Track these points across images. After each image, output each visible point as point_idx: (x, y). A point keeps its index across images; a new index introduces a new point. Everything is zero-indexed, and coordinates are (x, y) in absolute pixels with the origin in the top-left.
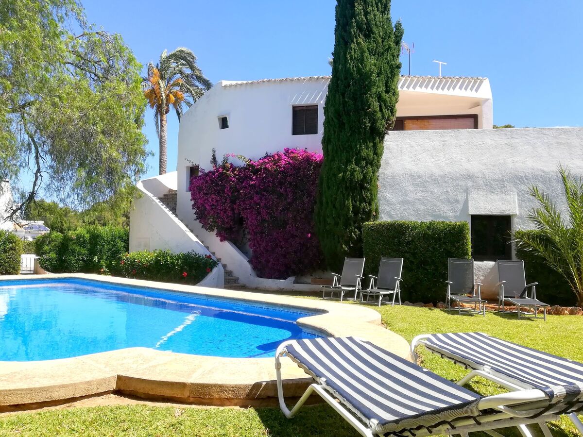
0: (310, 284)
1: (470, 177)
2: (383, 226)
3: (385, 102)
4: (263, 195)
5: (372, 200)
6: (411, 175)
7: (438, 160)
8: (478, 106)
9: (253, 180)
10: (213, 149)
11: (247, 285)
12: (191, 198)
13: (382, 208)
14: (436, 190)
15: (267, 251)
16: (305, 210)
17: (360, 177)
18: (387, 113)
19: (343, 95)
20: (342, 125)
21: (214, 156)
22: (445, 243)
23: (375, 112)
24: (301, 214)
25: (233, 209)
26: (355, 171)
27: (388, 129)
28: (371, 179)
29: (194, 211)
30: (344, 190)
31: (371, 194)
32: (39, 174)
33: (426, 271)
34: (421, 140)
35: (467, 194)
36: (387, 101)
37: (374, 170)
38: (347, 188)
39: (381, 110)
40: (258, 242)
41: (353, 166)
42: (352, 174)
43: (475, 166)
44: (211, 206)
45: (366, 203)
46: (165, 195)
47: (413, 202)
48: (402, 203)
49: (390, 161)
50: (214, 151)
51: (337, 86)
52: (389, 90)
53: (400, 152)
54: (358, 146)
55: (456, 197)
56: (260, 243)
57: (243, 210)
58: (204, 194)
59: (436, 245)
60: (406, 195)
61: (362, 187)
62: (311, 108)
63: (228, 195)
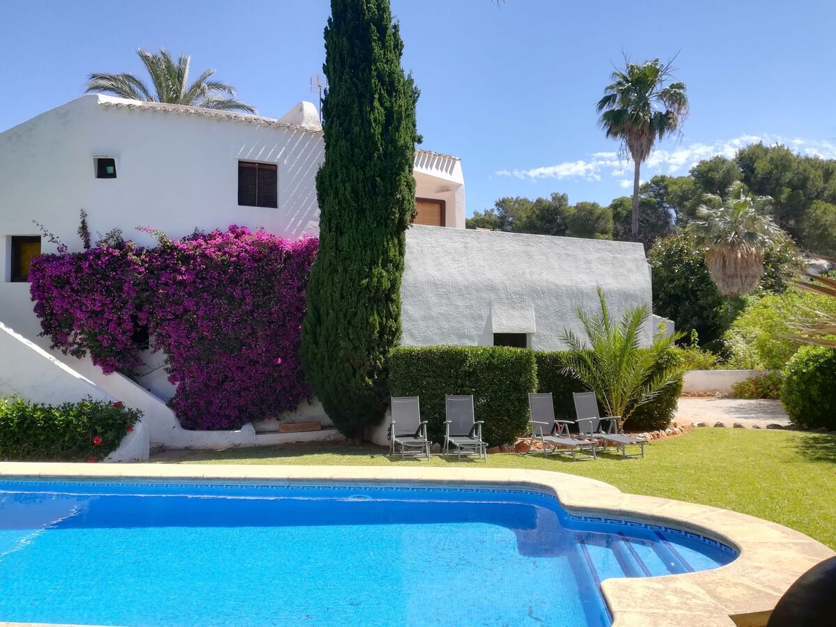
0: (277, 432)
1: (492, 288)
4: (201, 298)
5: (398, 315)
6: (435, 284)
7: (461, 266)
8: (448, 190)
9: (181, 274)
10: (82, 210)
11: (167, 444)
12: (31, 296)
14: (460, 303)
17: (388, 285)
21: (83, 222)
23: (404, 199)
25: (134, 319)
26: (382, 277)
28: (398, 289)
30: (367, 301)
31: (397, 308)
34: (442, 240)
35: (490, 308)
36: (410, 184)
38: (370, 299)
41: (381, 270)
42: (379, 282)
43: (496, 276)
47: (437, 317)
48: (425, 318)
50: (84, 215)
53: (421, 252)
54: (385, 243)
55: (480, 312)
60: (429, 308)
61: (388, 299)
62: (267, 167)
63: (129, 295)
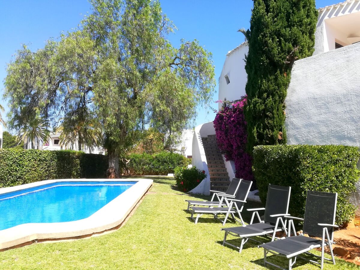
3: (284, 36)
5: (275, 126)
6: (314, 98)
7: (341, 78)
13: (290, 132)
14: (339, 109)
17: (262, 108)
18: (286, 45)
26: (257, 103)
31: (274, 121)
36: (286, 35)
39: (280, 45)
41: (257, 99)
42: (255, 106)
45: (269, 129)
47: (317, 124)
48: (307, 126)
49: (296, 88)
52: (291, 24)
54: (259, 81)
60: (310, 118)
61: (266, 116)
63: (224, 129)
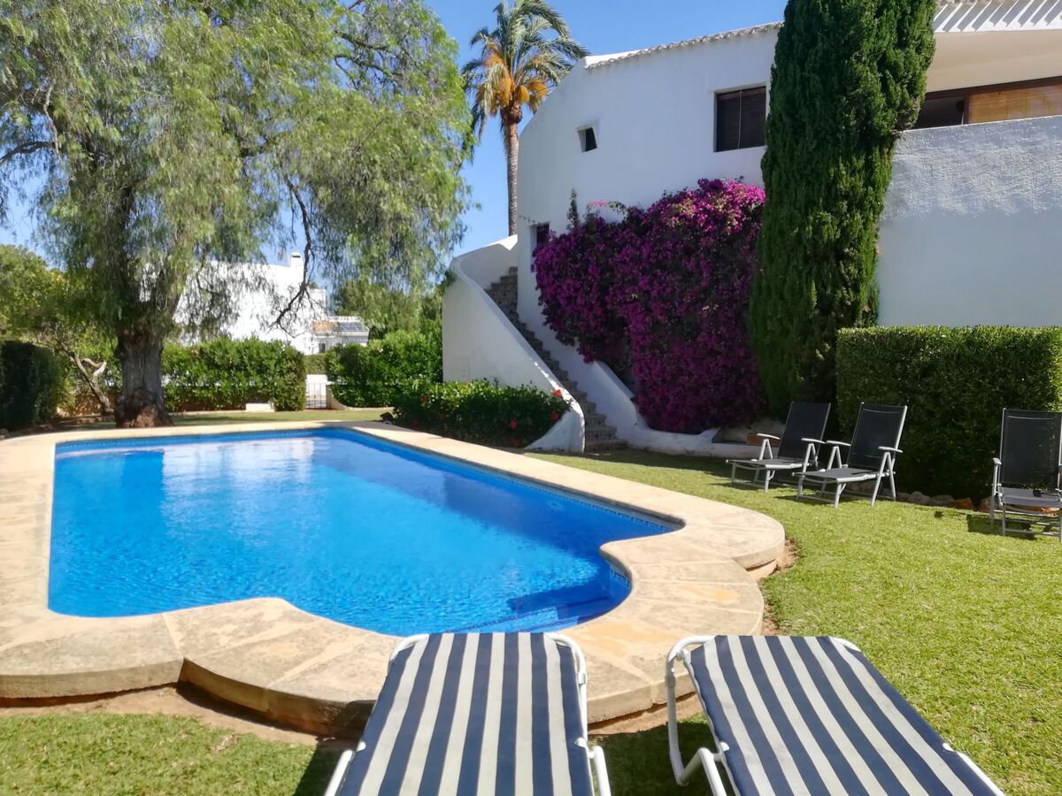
0: (744, 443)
2: (873, 337)
3: (894, 68)
4: (655, 275)
5: (862, 280)
7: (1017, 188)
10: (573, 190)
11: (630, 442)
12: (536, 284)
15: (664, 381)
16: (736, 301)
17: (835, 235)
18: (897, 90)
19: (802, 63)
20: (798, 128)
21: (573, 204)
22: (1003, 374)
23: (871, 94)
24: (726, 311)
25: (604, 304)
27: (900, 127)
28: (860, 238)
29: (542, 308)
30: (801, 262)
31: (860, 270)
32: (309, 252)
33: (960, 433)
34: (978, 145)
36: (899, 67)
37: (867, 219)
38: (806, 259)
39: (885, 89)
40: (646, 363)
41: (822, 213)
42: (817, 231)
44: (567, 298)
45: (847, 287)
46: (502, 278)
49: (906, 196)
50: (574, 195)
51: (791, 47)
52: (907, 41)
53: (929, 174)
56: (652, 365)
57: (620, 304)
58: (554, 276)
59: (983, 378)
61: (841, 256)
62: (750, 93)
63: (594, 277)
